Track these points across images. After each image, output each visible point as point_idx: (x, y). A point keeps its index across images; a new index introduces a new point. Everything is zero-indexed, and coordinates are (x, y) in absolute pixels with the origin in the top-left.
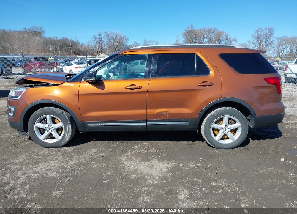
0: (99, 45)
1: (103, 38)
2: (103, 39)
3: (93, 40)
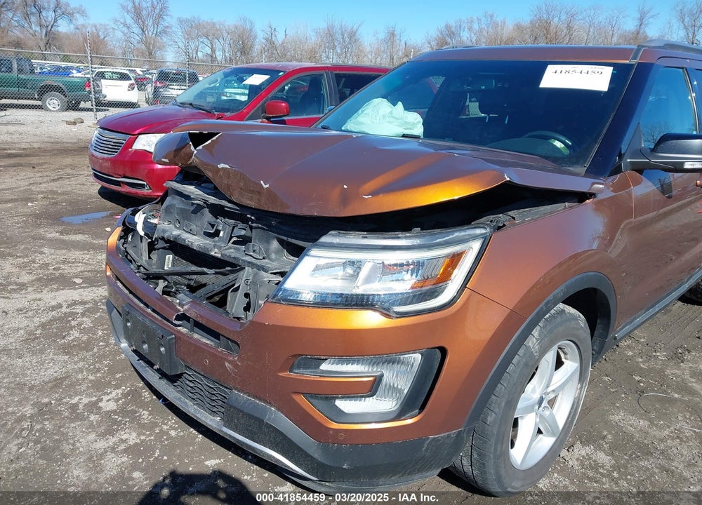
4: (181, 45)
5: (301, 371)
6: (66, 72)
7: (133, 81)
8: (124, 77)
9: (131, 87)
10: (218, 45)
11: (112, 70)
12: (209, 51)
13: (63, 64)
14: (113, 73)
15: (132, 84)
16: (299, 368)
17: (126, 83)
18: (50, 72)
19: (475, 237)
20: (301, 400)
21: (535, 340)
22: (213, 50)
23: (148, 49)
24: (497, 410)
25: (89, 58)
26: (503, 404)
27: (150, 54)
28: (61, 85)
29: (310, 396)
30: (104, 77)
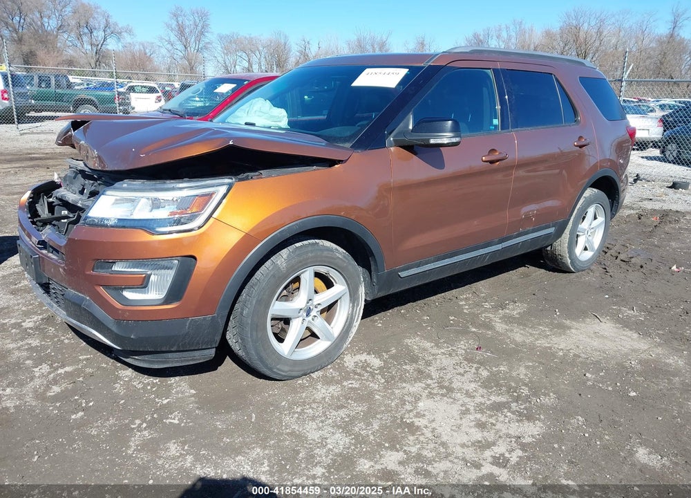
4: (220, 59)
5: (99, 270)
6: (109, 87)
7: (160, 94)
8: (152, 90)
9: (159, 99)
10: (254, 59)
11: (142, 85)
12: (246, 65)
13: (109, 80)
14: (142, 87)
15: (159, 97)
16: (98, 269)
17: (154, 96)
18: (95, 88)
19: (223, 184)
20: (101, 290)
21: (283, 260)
22: (250, 64)
23: (190, 64)
24: (249, 306)
25: (114, 73)
26: (254, 302)
27: (192, 68)
28: (94, 99)
29: (106, 287)
30: (134, 91)
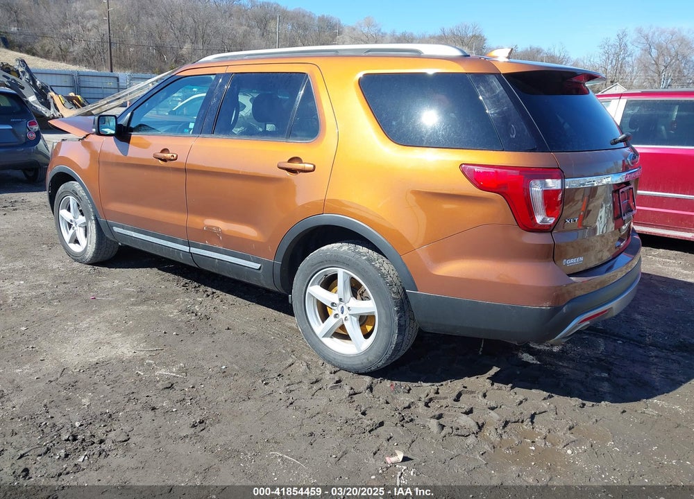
0: (614, 63)
1: (628, 43)
2: (630, 47)
3: (602, 51)
